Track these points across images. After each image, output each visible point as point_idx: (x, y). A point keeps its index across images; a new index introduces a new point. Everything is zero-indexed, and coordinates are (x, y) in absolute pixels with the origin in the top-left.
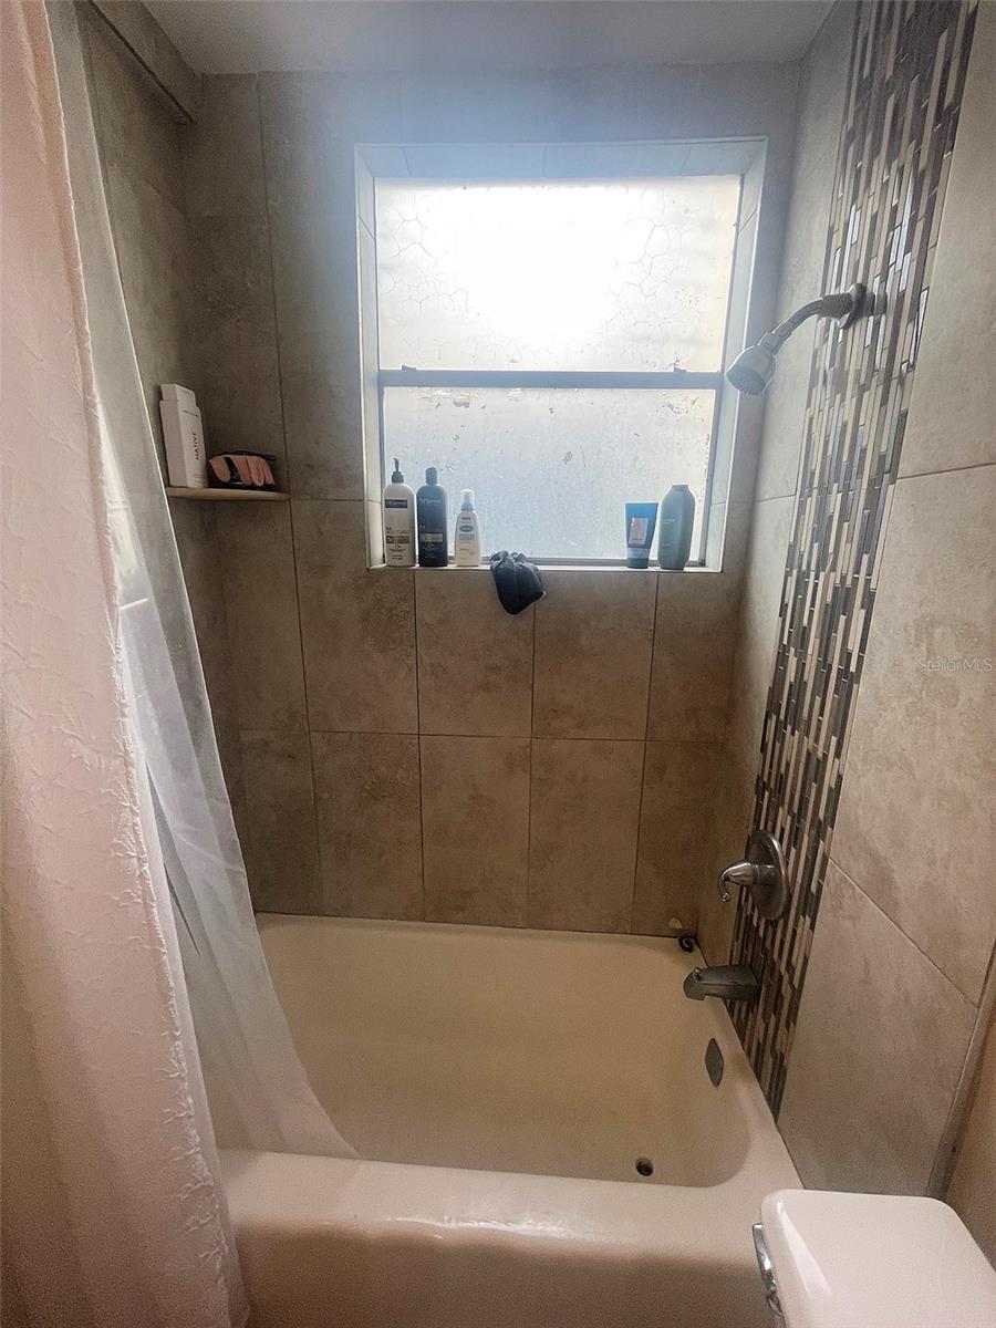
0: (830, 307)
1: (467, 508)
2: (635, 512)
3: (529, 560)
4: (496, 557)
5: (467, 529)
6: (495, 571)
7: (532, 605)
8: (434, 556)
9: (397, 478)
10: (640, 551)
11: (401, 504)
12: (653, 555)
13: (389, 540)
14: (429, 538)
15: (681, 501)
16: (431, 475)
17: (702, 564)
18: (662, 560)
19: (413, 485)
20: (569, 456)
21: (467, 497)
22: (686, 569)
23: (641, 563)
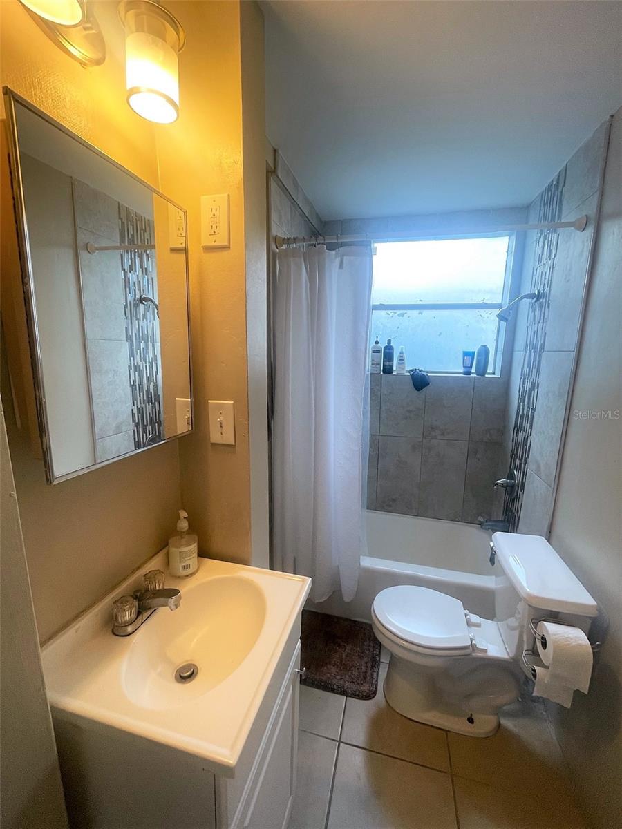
0: (531, 296)
1: (401, 353)
2: (466, 354)
3: (424, 372)
4: (412, 370)
5: (401, 360)
6: (412, 376)
7: (425, 388)
8: (388, 370)
9: (377, 342)
10: (468, 369)
11: (378, 352)
12: (473, 370)
13: (373, 364)
14: (387, 363)
15: (485, 351)
16: (389, 341)
17: (494, 374)
18: (477, 372)
19: (382, 345)
20: (441, 334)
21: (402, 349)
22: (486, 376)
23: (469, 373)
